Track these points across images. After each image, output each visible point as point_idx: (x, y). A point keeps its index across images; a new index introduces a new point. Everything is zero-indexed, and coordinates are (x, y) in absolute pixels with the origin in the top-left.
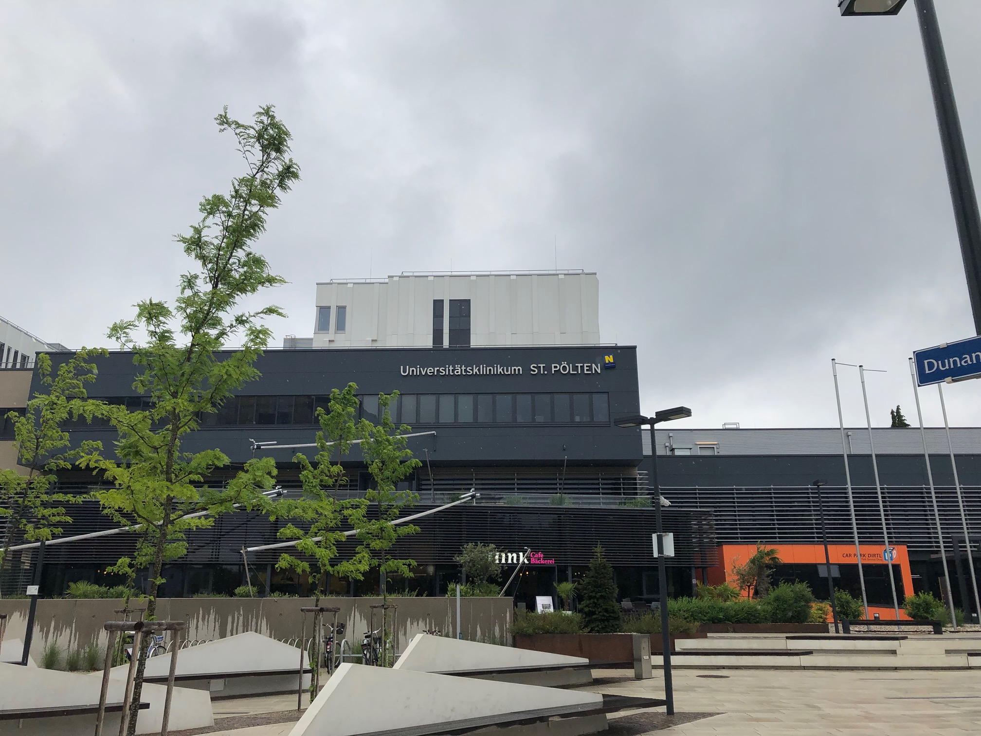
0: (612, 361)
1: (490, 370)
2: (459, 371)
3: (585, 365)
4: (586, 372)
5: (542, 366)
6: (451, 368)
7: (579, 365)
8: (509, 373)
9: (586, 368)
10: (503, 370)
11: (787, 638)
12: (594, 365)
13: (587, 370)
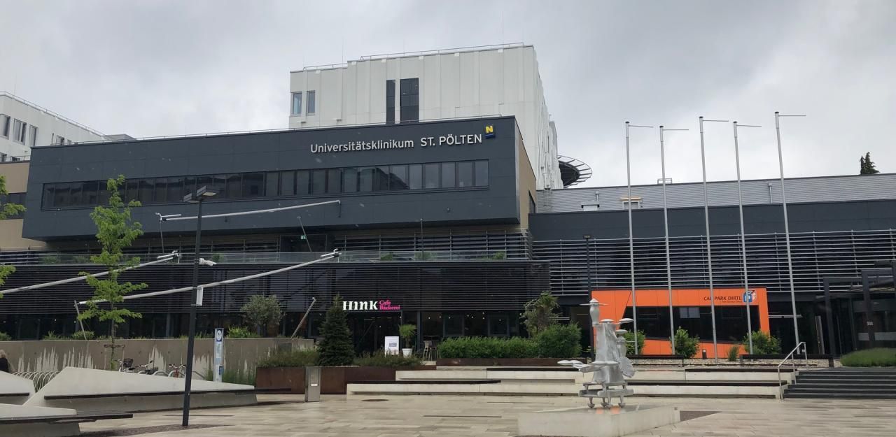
0: (492, 131)
1: (386, 144)
2: (360, 147)
3: (468, 136)
4: (469, 142)
5: (430, 138)
6: (353, 145)
7: (463, 136)
8: (403, 146)
9: (469, 139)
10: (397, 144)
11: (488, 369)
12: (476, 136)
13: (470, 141)
